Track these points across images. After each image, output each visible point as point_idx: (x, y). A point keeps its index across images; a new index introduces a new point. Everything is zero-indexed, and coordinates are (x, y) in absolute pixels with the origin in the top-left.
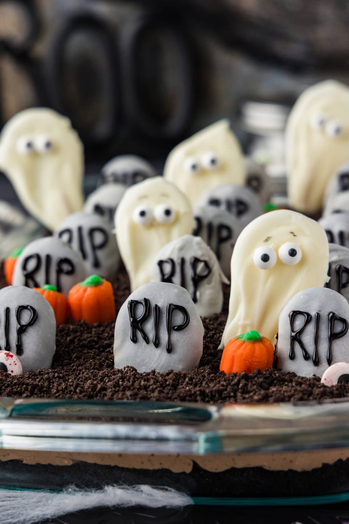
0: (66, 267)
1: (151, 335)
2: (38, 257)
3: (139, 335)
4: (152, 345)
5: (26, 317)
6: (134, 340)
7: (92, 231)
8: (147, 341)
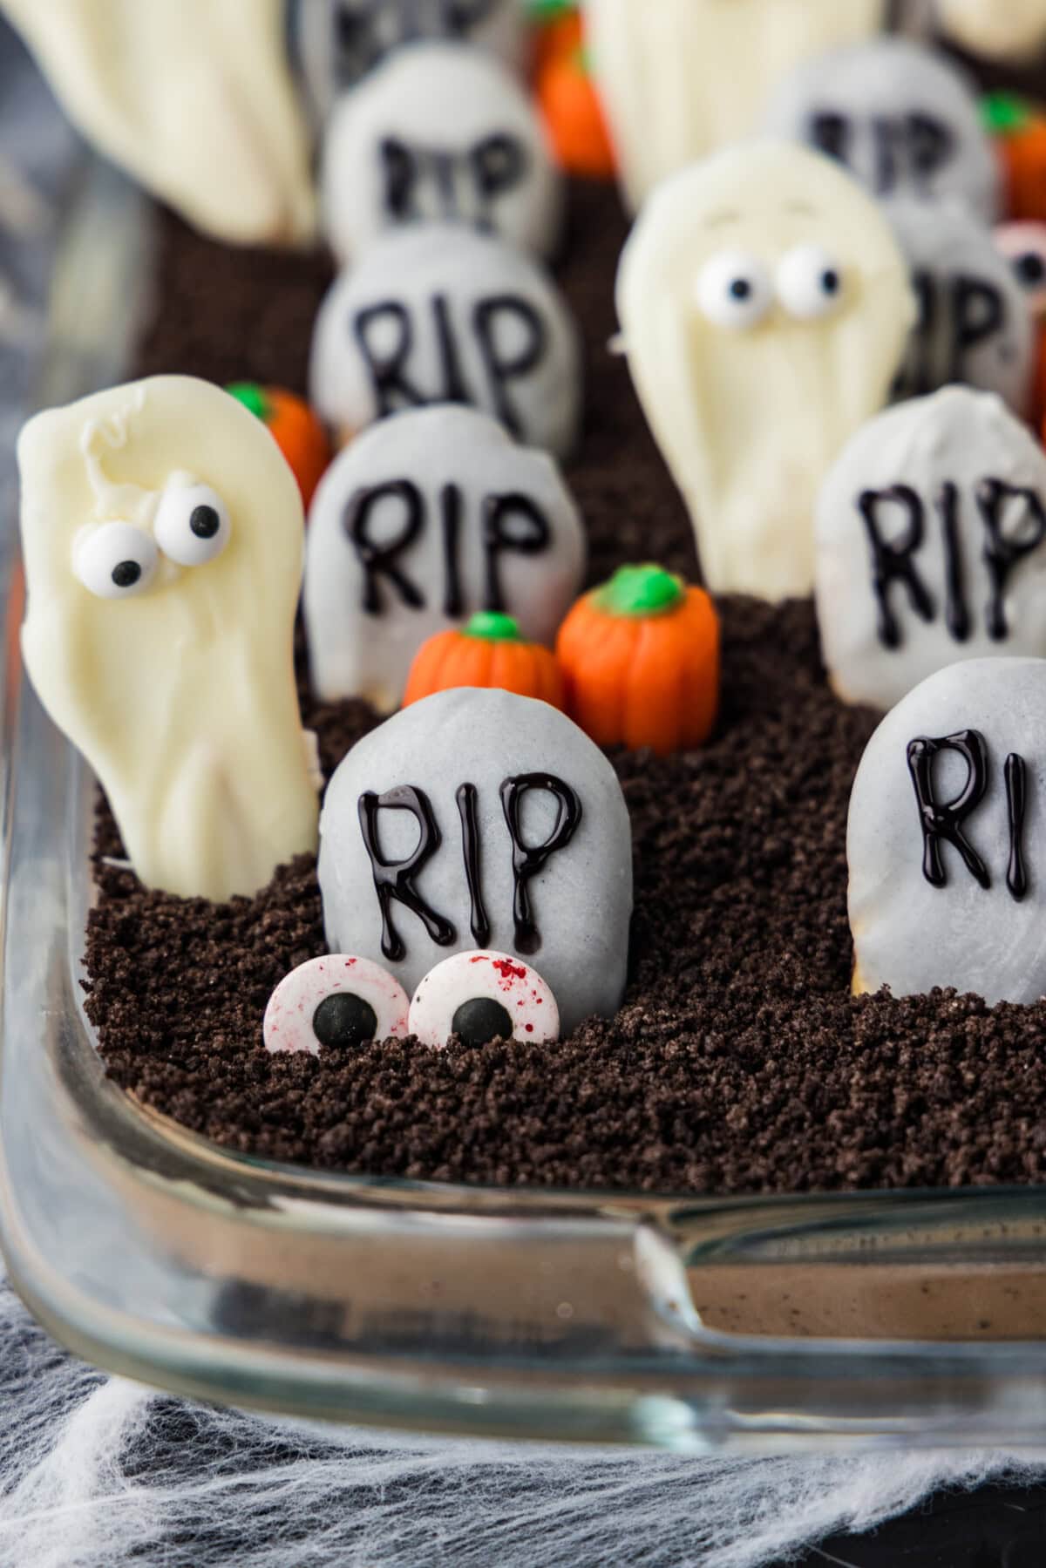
0: (518, 526)
1: (998, 858)
2: (408, 490)
3: (954, 858)
4: (1001, 891)
5: (541, 817)
6: (938, 876)
7: (485, 312)
8: (984, 878)
